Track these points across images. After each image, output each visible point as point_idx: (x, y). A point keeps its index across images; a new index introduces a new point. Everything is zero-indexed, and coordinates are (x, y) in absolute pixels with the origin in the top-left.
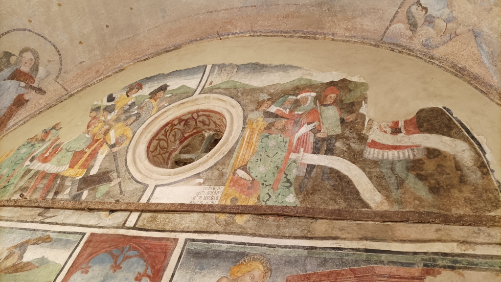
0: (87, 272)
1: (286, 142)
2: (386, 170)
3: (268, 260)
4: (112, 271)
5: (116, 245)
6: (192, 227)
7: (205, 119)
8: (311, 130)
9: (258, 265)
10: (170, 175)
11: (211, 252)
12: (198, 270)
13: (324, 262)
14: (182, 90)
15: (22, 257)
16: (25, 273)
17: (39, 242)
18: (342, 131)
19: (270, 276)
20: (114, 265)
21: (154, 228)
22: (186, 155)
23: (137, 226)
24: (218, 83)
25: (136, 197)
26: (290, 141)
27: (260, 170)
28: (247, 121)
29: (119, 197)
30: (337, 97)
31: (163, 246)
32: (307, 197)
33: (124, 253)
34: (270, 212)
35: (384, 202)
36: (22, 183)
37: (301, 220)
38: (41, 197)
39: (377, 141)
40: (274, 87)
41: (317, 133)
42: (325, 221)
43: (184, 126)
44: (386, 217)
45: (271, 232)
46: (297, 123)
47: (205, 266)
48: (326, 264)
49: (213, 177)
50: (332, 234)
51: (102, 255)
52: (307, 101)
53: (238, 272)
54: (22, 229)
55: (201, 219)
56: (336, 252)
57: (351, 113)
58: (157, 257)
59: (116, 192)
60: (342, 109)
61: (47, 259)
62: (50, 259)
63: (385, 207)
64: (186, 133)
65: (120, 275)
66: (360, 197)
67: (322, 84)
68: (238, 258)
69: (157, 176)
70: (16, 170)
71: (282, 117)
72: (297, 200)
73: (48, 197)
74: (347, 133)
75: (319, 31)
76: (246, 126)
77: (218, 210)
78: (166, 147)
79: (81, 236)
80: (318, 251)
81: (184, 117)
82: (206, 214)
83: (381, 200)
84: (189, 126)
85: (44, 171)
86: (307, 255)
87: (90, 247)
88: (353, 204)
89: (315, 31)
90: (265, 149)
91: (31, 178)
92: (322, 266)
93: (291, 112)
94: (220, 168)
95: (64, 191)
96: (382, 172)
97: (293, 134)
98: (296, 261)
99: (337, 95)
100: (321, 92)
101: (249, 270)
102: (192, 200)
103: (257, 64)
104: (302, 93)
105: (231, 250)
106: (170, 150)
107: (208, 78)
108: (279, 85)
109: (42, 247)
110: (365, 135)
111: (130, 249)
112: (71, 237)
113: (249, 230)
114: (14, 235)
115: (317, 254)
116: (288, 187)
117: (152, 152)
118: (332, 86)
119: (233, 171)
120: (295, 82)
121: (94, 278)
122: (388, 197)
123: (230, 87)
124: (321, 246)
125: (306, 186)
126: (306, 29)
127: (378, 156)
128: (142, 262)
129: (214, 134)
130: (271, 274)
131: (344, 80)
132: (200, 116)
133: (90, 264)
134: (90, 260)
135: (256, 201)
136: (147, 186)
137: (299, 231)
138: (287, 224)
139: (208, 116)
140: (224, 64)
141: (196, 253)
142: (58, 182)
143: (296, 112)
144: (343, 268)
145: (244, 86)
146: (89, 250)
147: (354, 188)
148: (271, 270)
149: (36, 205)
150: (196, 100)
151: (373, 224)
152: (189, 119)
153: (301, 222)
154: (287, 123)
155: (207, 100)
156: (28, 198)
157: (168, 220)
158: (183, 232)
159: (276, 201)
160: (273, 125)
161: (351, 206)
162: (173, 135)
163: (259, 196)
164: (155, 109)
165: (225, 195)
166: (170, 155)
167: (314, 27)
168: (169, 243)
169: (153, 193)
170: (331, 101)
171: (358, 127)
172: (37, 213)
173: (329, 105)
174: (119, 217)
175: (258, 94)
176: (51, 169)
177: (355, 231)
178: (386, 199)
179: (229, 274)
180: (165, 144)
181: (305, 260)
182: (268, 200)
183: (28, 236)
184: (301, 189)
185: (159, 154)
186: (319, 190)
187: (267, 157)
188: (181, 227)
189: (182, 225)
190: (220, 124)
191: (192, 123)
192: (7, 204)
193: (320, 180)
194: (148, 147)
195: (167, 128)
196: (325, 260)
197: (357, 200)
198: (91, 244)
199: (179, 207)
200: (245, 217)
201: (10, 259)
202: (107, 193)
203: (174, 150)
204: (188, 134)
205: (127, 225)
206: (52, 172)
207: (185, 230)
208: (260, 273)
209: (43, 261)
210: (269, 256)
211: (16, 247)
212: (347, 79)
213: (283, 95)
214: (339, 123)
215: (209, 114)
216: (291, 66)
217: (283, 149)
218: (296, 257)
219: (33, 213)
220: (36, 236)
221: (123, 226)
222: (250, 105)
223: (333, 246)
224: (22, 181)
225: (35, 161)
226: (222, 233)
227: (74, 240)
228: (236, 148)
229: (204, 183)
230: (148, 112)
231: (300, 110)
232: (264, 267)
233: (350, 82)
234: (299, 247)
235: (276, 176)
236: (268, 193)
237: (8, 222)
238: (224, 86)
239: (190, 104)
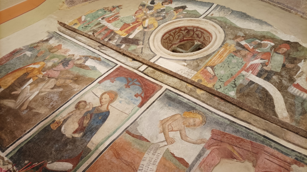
0: (113, 82)
1: (243, 64)
2: (298, 103)
3: (206, 117)
4: (125, 87)
5: (131, 76)
6: (172, 84)
7: (200, 33)
8: (261, 63)
9: (200, 116)
10: (169, 55)
11: (177, 100)
12: (167, 105)
13: (237, 131)
14: (194, 13)
15: (85, 62)
16: (85, 70)
17: (95, 59)
18: (281, 71)
19: (204, 125)
20: (127, 85)
21: (152, 77)
22: (181, 49)
23: (144, 72)
24: (216, 16)
25: (148, 58)
26: (246, 64)
27: (220, 72)
28: (225, 43)
29: (140, 55)
30: (287, 51)
31: (154, 87)
32: (242, 97)
33: (133, 81)
34: (218, 95)
35: (288, 118)
36: (95, 28)
37: (233, 106)
38: (102, 38)
39: (300, 85)
40: (249, 31)
41: (264, 66)
42: (247, 113)
43: (186, 33)
44: (285, 126)
45: (213, 105)
46: (255, 56)
47: (171, 105)
48: (238, 133)
49: (192, 65)
50: (248, 120)
51: (122, 78)
52: (267, 46)
53: (187, 115)
54: (88, 49)
55: (178, 82)
56: (247, 129)
57: (292, 64)
58: (149, 90)
59: (139, 51)
60: (287, 59)
61: (96, 68)
62: (97, 69)
63: (288, 121)
64: (185, 37)
65: (128, 90)
66: (274, 110)
67: (281, 40)
68: (190, 109)
69: (163, 53)
70: (94, 21)
71: (247, 49)
72: (236, 95)
73: (105, 40)
74: (284, 73)
75: (295, 8)
76: (223, 46)
77: (189, 82)
78: (172, 40)
79: (115, 65)
80: (236, 125)
81: (188, 28)
82: (182, 81)
83: (287, 116)
84: (189, 34)
85: (107, 27)
86: (229, 124)
87: (118, 71)
88: (268, 111)
89: (292, 7)
90: (229, 63)
91: (100, 27)
92: (235, 133)
93: (253, 48)
94: (199, 62)
95: (114, 40)
96: (294, 102)
97: (249, 61)
98: (221, 124)
99: (288, 50)
100: (278, 45)
101: (194, 116)
102: (177, 71)
103: (245, 14)
104: (265, 41)
105: (188, 103)
106: (173, 43)
107: (212, 11)
108: (253, 31)
109: (95, 62)
110: (294, 79)
111: (137, 81)
112: (110, 63)
113: (202, 98)
114: (84, 51)
115: (235, 126)
116: (233, 87)
117: (164, 40)
118: (287, 43)
119: (205, 66)
120: (264, 33)
121: (115, 86)
122: (291, 117)
123: (222, 21)
124: (239, 123)
125: (244, 91)
126: (287, 4)
127: (297, 93)
128: (141, 89)
129: (200, 44)
130: (205, 124)
131: (296, 43)
132: (198, 31)
133: (115, 79)
134: (116, 78)
135: (212, 86)
136: (156, 55)
137: (229, 111)
138: (225, 105)
139: (202, 33)
140: (225, 7)
141: (169, 97)
142: (112, 35)
143: (257, 50)
144: (246, 139)
145: (231, 23)
146: (117, 73)
147: (273, 103)
148: (206, 122)
149: (98, 41)
150: (200, 21)
151: (275, 126)
152: (191, 30)
153: (233, 107)
154: (248, 54)
155: (206, 24)
156: (96, 36)
157: (161, 76)
158: (166, 84)
159: (223, 91)
160: (239, 52)
161: (266, 112)
162: (178, 35)
163: (215, 85)
164: (175, 17)
165: (196, 76)
166: (172, 45)
167: (292, 4)
168: (157, 87)
169: (157, 60)
170: (282, 52)
171: (292, 73)
172: (98, 45)
173: (279, 54)
174: (137, 64)
175: (237, 31)
176: (110, 27)
177: (263, 125)
178: (290, 117)
179: (183, 114)
180: (172, 39)
181: (227, 126)
182: (218, 89)
183: (90, 54)
184: (241, 91)
185: (167, 42)
186: (251, 96)
187: (228, 67)
188: (166, 82)
189: (167, 81)
190: (207, 40)
191: (192, 33)
192: (85, 34)
193: (254, 91)
194: (163, 36)
195: (177, 30)
196: (238, 131)
197: (272, 110)
198: (119, 70)
199: (169, 72)
200: (202, 92)
201: (80, 61)
202: (134, 50)
203: (175, 44)
204: (186, 39)
205: (139, 69)
206: (110, 29)
207: (168, 84)
208: (199, 121)
209: (94, 68)
210: (207, 115)
211: (84, 56)
212: (300, 43)
213: (253, 37)
214: (281, 66)
215: (203, 31)
216: (266, 23)
217: (239, 67)
218: (222, 122)
219: (96, 44)
220: (94, 56)
221: (137, 69)
222: (230, 35)
223: (245, 126)
224: (95, 27)
225: (104, 20)
226: (187, 94)
227: (112, 65)
228: (212, 55)
229: (186, 66)
230: (170, 17)
231: (259, 50)
232: (202, 119)
233: (300, 45)
234: (226, 118)
235: (229, 79)
236: (220, 86)
237: (83, 44)
238: (219, 19)
239: (195, 22)
